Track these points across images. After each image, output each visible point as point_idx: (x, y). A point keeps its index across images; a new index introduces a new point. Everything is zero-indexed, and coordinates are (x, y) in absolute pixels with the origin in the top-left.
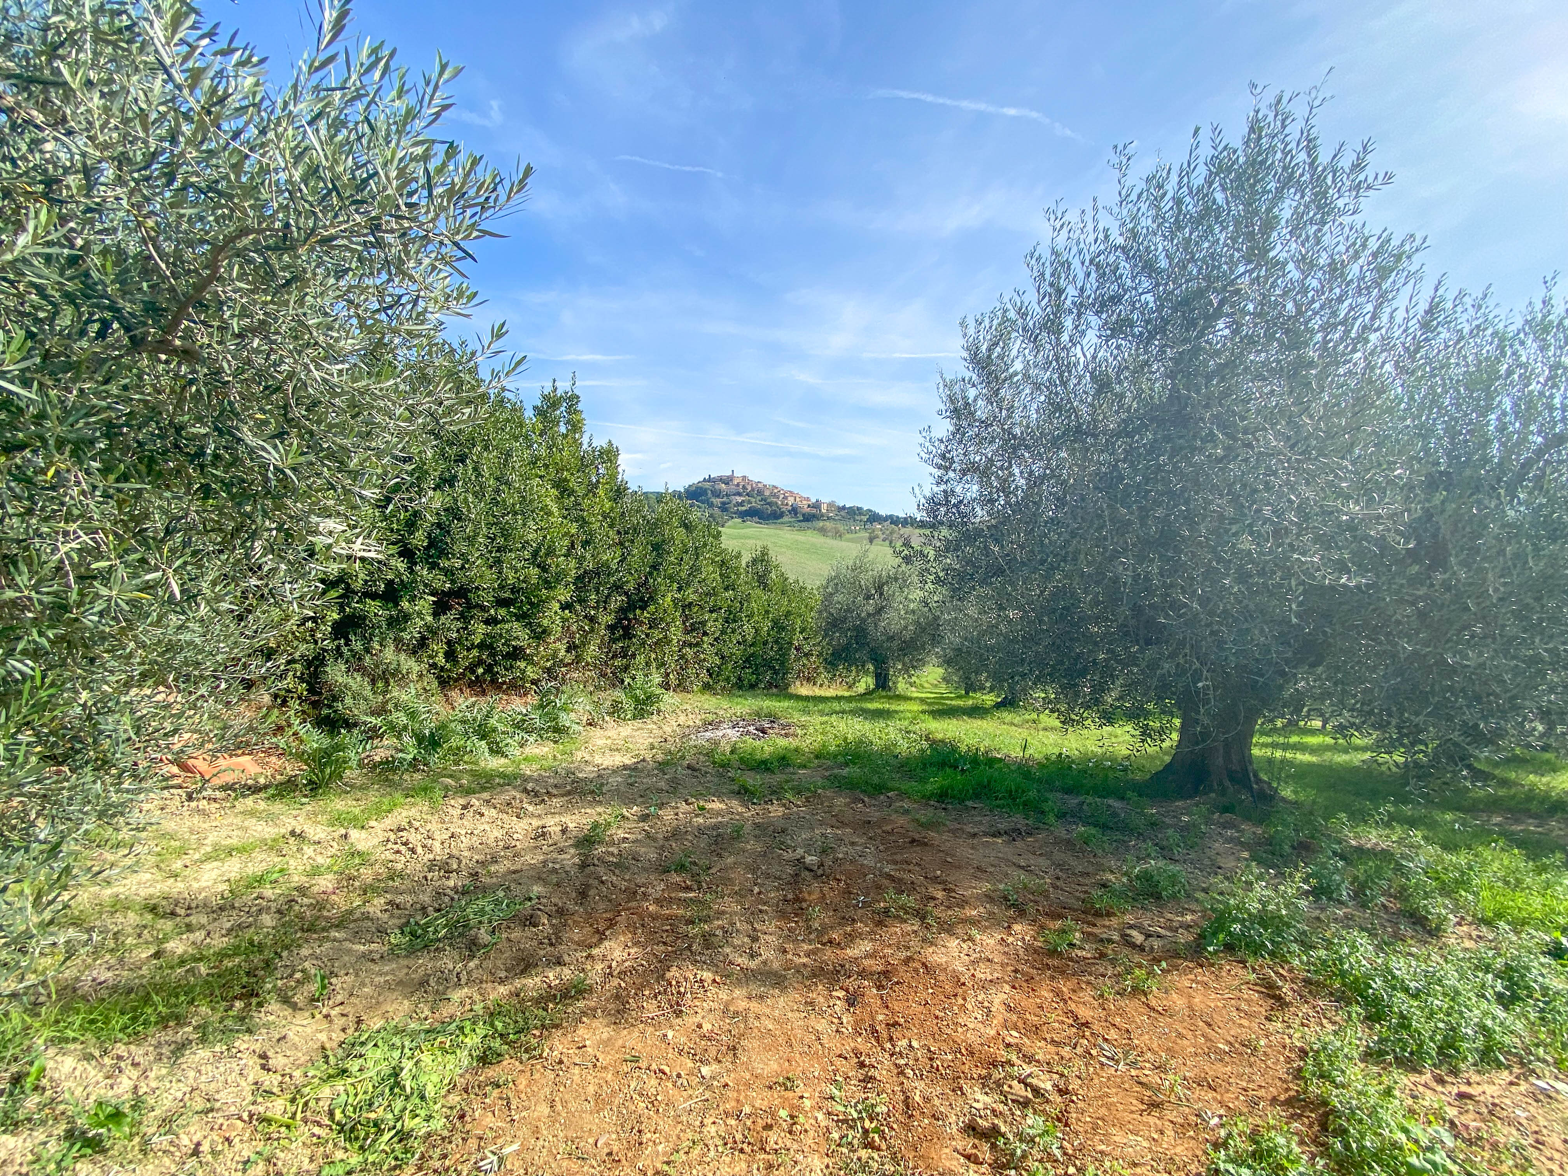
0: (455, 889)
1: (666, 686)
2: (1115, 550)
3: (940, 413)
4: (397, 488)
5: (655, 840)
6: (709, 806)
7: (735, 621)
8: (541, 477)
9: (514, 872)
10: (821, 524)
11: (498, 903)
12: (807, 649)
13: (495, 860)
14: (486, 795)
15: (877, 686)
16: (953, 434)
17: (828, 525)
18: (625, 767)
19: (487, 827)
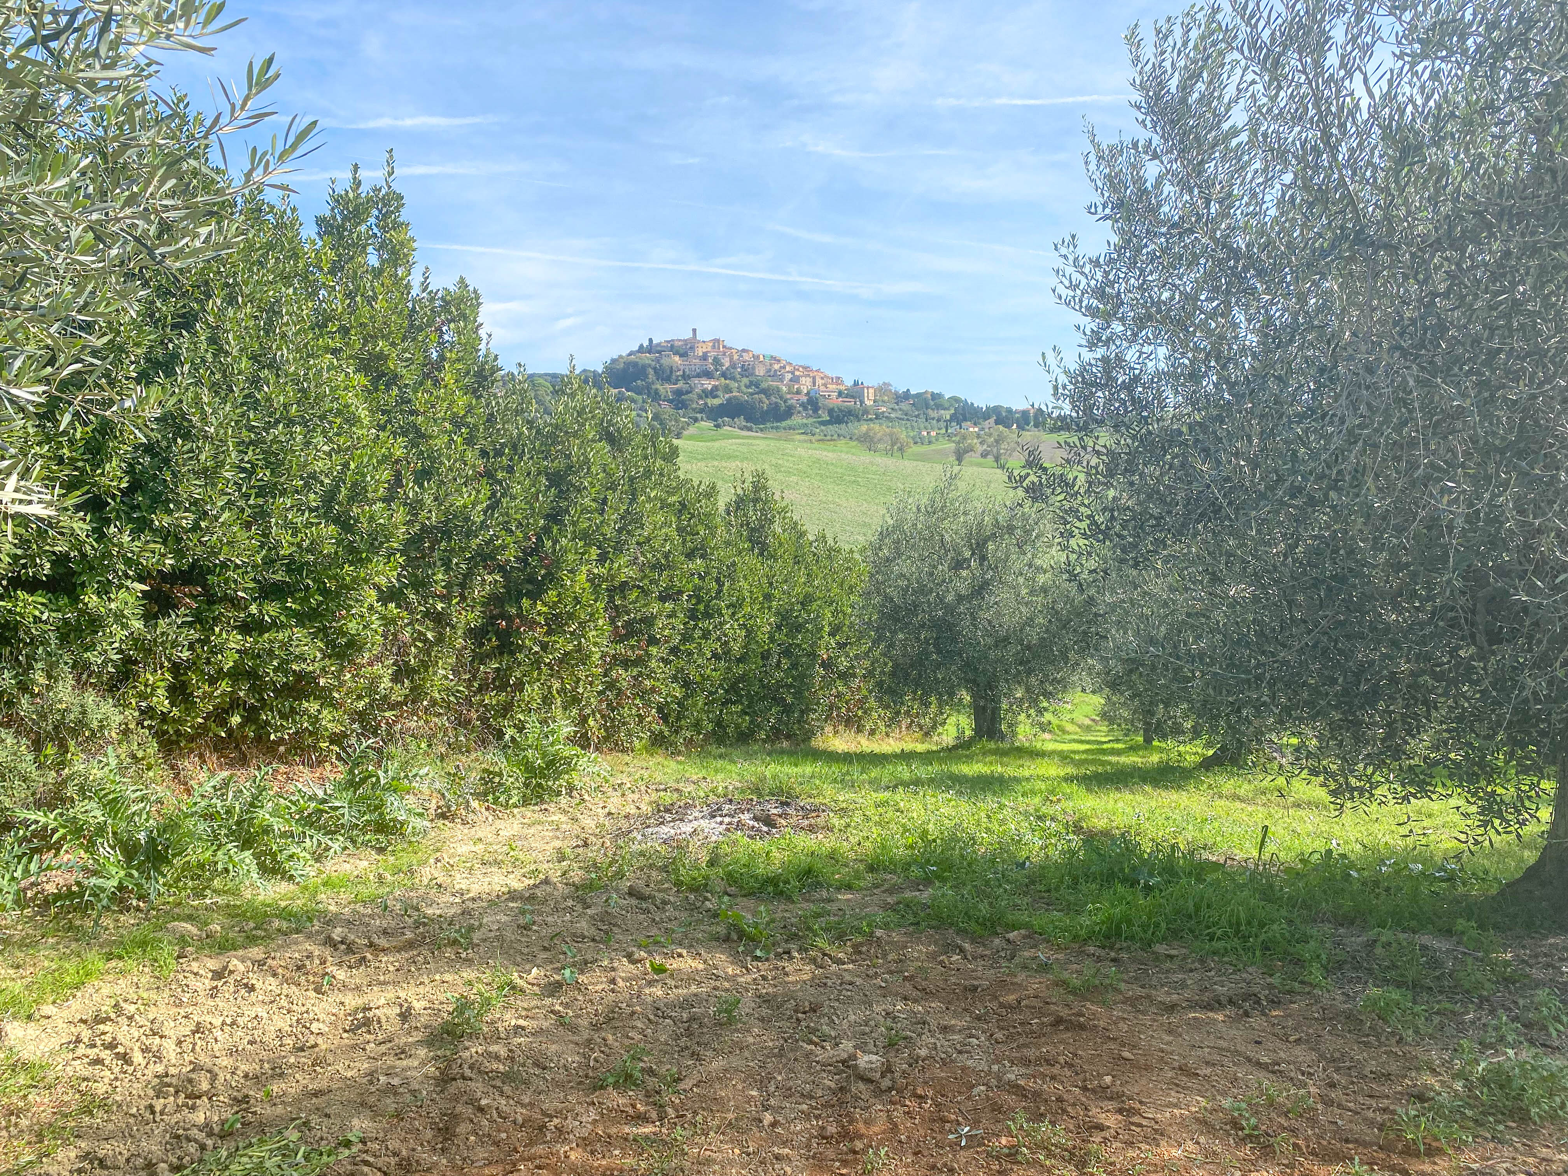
0: (207, 1128)
1: (583, 741)
2: (1432, 465)
3: (1091, 209)
4: (77, 382)
5: (574, 1029)
6: (674, 964)
7: (708, 615)
8: (335, 352)
9: (316, 1094)
10: (864, 428)
11: (287, 1152)
12: (844, 663)
13: (278, 1073)
14: (256, 952)
15: (979, 732)
16: (1119, 250)
17: (879, 429)
18: (513, 895)
19: (261, 1011)
